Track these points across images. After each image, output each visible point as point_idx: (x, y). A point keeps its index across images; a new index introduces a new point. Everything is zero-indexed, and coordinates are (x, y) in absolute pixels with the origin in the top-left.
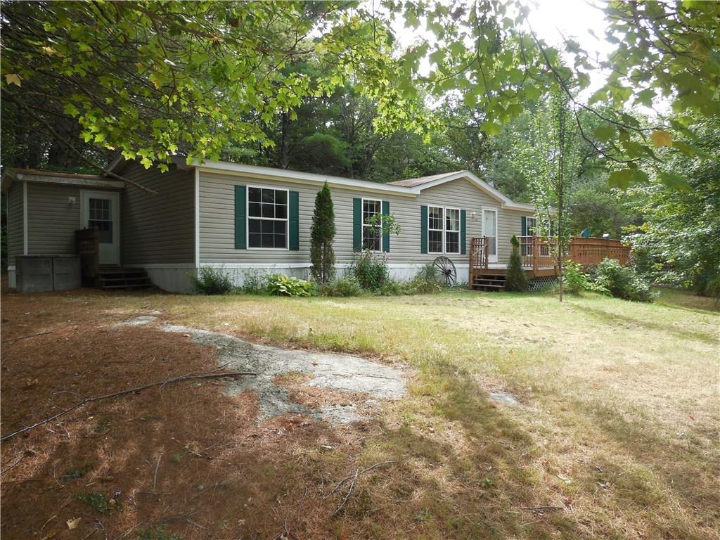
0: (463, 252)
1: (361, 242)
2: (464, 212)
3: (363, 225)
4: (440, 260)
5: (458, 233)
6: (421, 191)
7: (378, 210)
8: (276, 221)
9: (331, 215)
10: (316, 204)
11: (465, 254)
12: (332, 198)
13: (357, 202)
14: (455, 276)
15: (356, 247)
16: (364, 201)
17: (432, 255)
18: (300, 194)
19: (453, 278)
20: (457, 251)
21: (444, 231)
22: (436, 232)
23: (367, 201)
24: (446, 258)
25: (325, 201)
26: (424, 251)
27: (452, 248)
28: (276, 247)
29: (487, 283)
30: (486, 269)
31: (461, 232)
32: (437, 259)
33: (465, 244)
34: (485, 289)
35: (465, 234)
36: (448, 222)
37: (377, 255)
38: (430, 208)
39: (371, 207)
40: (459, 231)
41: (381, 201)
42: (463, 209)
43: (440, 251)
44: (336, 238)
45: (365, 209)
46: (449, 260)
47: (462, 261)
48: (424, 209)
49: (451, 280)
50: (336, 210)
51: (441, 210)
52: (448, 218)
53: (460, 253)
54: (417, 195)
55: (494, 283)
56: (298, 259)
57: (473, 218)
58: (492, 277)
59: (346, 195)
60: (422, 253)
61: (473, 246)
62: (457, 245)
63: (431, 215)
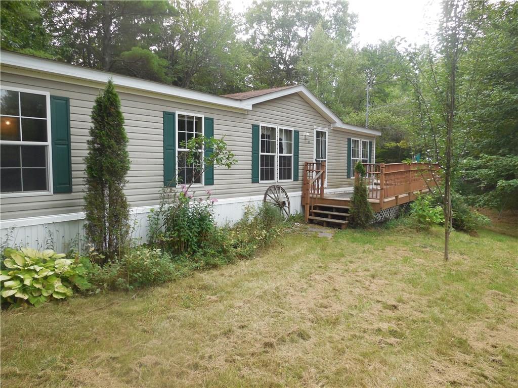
0: (296, 179)
1: (175, 175)
2: (297, 133)
3: (177, 149)
4: (273, 189)
5: (291, 157)
6: (253, 106)
7: (199, 129)
8: (23, 146)
9: (120, 138)
10: (93, 118)
11: (297, 180)
12: (122, 109)
13: (168, 117)
14: (289, 208)
15: (169, 182)
16: (179, 116)
17: (264, 184)
18: (72, 102)
19: (287, 209)
20: (289, 178)
21: (277, 155)
22: (268, 156)
23: (184, 116)
24: (279, 187)
25: (110, 115)
26: (255, 180)
27: (285, 175)
28: (26, 189)
29: (326, 216)
30: (322, 199)
31: (294, 155)
32: (269, 189)
33: (298, 169)
34: (325, 224)
35: (298, 158)
36: (281, 144)
37: (197, 190)
38: (263, 128)
39: (189, 126)
40: (292, 155)
41: (202, 116)
42: (297, 129)
43: (273, 178)
44: (130, 176)
45: (181, 127)
46: (282, 189)
47: (294, 189)
48: (255, 128)
49: (284, 212)
50: (130, 129)
51: (274, 129)
52: (281, 139)
53: (292, 180)
54: (248, 111)
55: (334, 217)
56: (70, 208)
57: (305, 139)
58: (330, 209)
59: (152, 107)
60: (253, 182)
61: (305, 171)
62: (289, 170)
63: (263, 136)
